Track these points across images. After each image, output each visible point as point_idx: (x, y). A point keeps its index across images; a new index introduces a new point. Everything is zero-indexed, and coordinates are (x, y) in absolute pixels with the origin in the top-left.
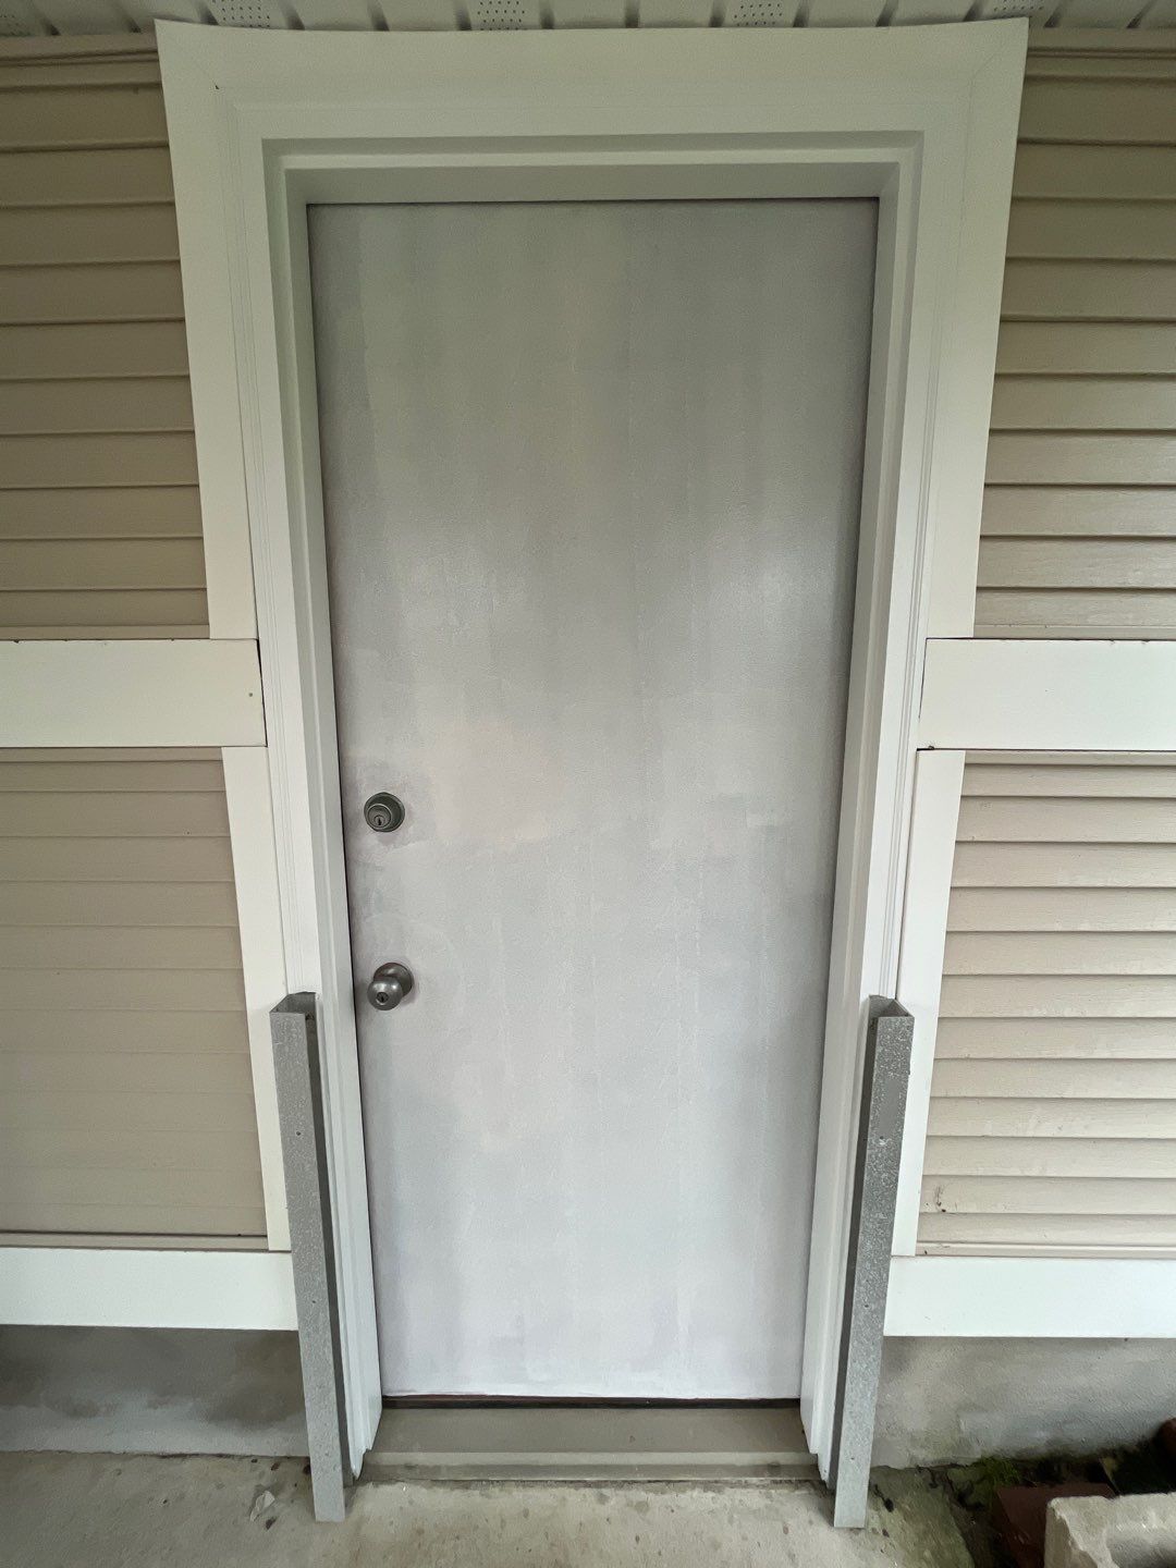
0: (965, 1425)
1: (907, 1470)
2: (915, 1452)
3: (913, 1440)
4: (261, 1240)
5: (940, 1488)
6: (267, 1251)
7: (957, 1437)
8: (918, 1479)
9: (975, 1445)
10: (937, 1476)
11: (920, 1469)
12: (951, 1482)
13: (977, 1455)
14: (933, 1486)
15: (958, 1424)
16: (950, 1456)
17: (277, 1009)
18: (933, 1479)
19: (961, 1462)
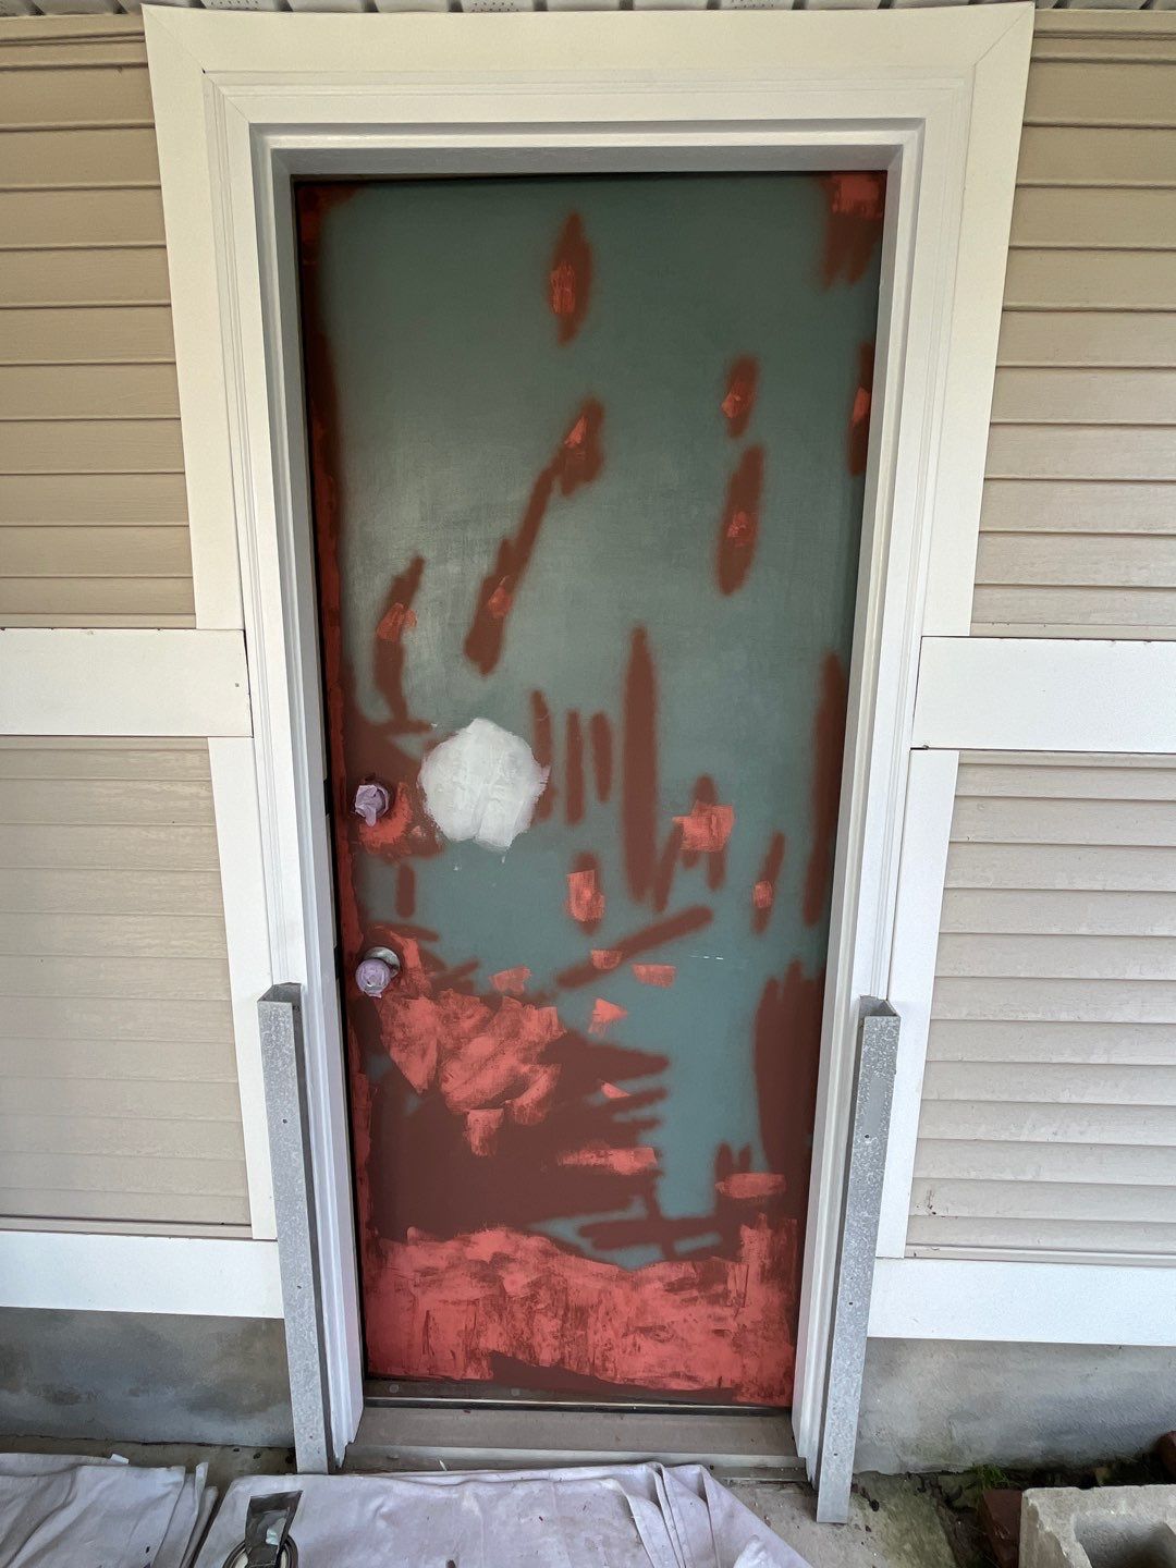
0: (958, 1431)
1: (896, 1476)
2: (905, 1459)
3: (903, 1445)
4: (247, 1229)
5: (929, 1492)
6: (251, 1239)
7: (949, 1443)
8: (907, 1484)
9: (967, 1452)
10: (927, 1481)
11: (909, 1475)
12: (940, 1487)
13: (968, 1461)
14: (923, 1490)
15: (950, 1432)
16: (942, 1463)
17: (264, 999)
18: (923, 1484)
19: (953, 1470)
